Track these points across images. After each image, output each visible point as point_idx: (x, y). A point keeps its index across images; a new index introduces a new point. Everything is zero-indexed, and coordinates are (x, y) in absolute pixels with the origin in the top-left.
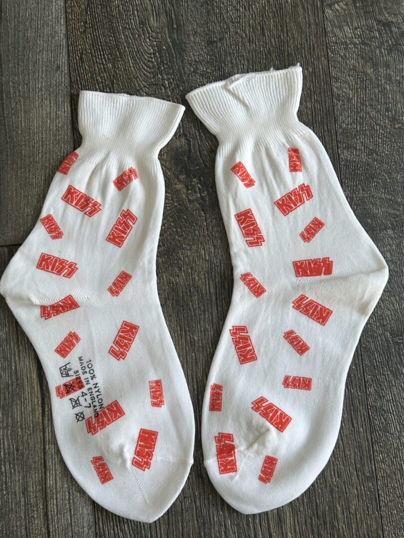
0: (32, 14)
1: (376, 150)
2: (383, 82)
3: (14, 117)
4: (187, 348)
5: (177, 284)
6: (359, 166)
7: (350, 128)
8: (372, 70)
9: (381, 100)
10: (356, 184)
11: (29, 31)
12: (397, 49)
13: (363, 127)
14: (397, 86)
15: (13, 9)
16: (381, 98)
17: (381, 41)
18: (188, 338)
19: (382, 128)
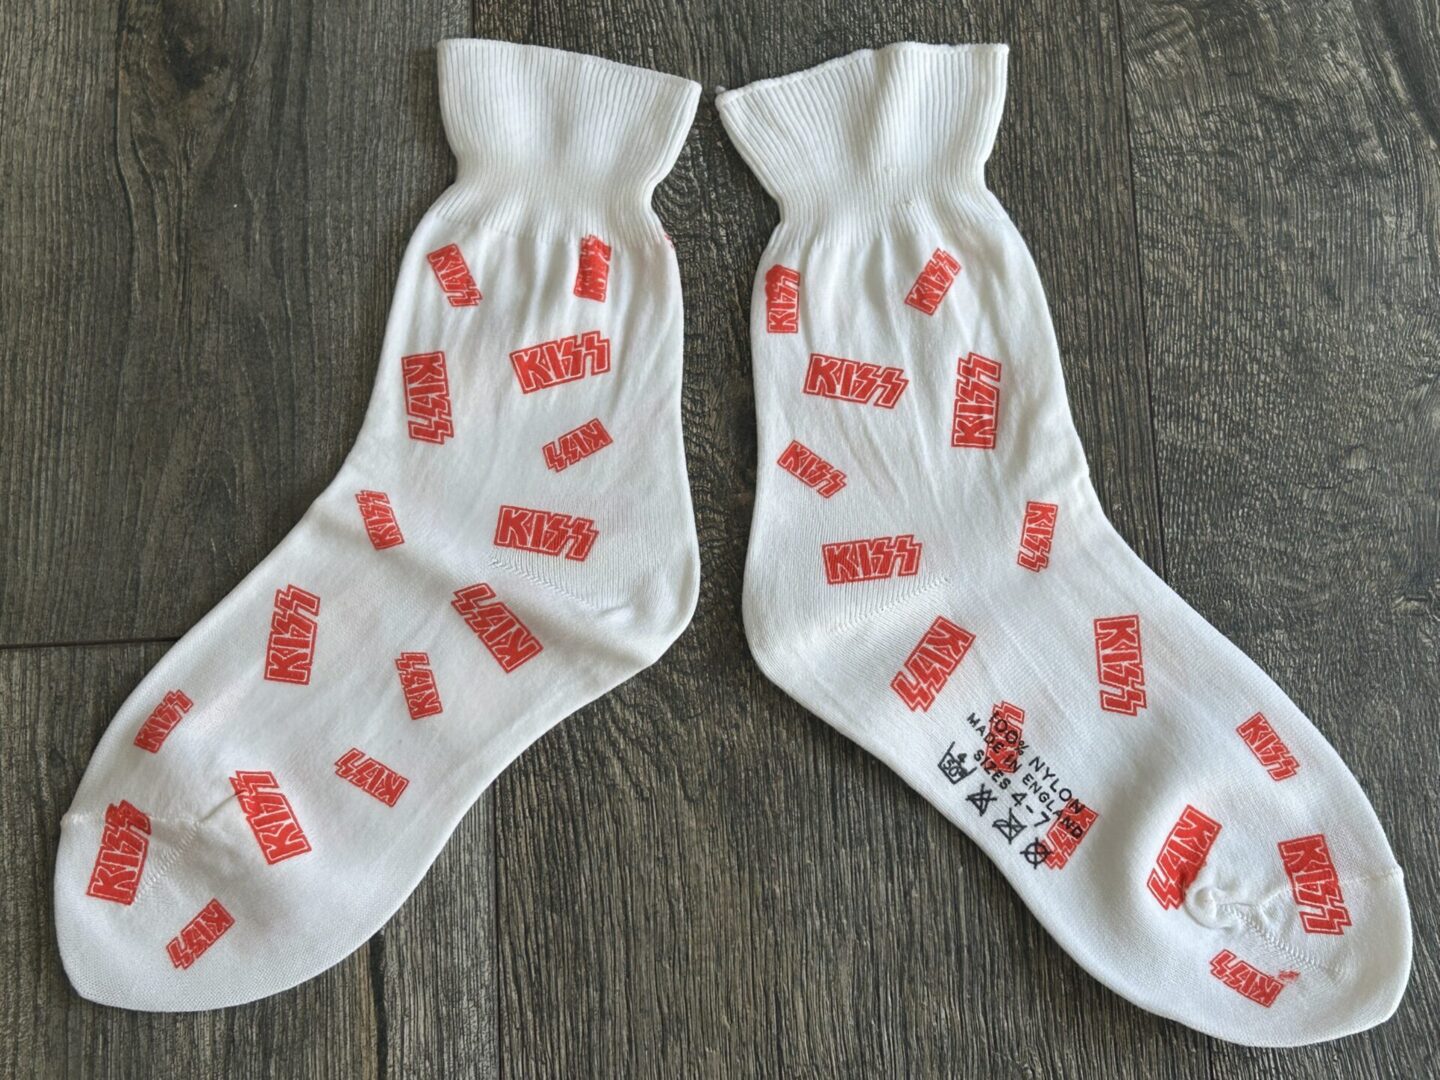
0: (387, 45)
1: (1249, 425)
2: (1271, 252)
3: (332, 304)
4: (755, 915)
5: (733, 748)
6: (1205, 463)
7: (1184, 367)
8: (1244, 220)
9: (1265, 298)
10: (1197, 510)
11: (380, 89)
12: (1309, 171)
13: (1217, 365)
14: (1307, 265)
15: (340, 31)
16: (1265, 293)
17: (1269, 148)
18: (759, 889)
19: (1267, 368)
